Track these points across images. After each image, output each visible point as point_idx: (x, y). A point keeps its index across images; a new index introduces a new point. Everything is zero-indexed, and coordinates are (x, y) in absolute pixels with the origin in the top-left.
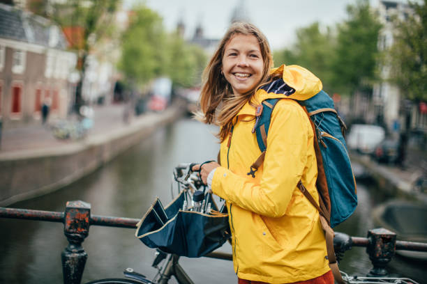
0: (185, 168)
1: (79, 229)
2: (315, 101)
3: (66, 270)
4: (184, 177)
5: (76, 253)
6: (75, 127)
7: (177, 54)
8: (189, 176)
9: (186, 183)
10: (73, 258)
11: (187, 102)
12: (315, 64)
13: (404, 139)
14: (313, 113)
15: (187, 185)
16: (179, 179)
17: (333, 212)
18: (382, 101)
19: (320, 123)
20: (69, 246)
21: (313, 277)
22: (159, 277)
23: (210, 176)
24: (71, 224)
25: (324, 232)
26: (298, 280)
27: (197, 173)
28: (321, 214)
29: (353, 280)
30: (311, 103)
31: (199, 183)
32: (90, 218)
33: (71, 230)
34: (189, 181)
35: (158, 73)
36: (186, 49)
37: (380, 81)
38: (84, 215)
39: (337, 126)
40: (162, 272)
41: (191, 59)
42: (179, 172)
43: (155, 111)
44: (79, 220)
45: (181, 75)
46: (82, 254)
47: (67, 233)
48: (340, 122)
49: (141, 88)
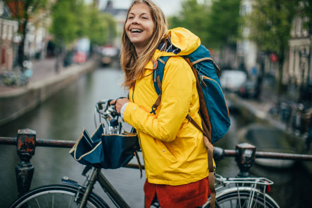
0: (104, 103)
1: (28, 150)
2: (196, 54)
3: (19, 180)
4: (104, 109)
5: (26, 167)
6: (19, 76)
7: (94, 20)
8: (107, 109)
9: (105, 113)
10: (24, 171)
11: (102, 56)
12: (194, 26)
13: (260, 80)
14: (194, 63)
15: (106, 115)
16: (100, 111)
17: (213, 132)
18: (243, 54)
19: (200, 69)
20: (21, 162)
21: (201, 179)
22: (87, 182)
23: (123, 108)
24: (22, 146)
25: (207, 148)
26: (191, 182)
27: (113, 106)
28: (204, 135)
29: (226, 181)
30: (193, 56)
31: (114, 114)
32: (35, 141)
33: (22, 151)
34: (108, 112)
35: (80, 34)
36: (100, 16)
37: (242, 38)
38: (31, 139)
39: (212, 69)
40: (89, 179)
41: (104, 24)
42: (100, 106)
43: (78, 63)
44: (27, 143)
45: (97, 36)
46: (31, 168)
47: (19, 153)
48: (215, 66)
49: (68, 47)
